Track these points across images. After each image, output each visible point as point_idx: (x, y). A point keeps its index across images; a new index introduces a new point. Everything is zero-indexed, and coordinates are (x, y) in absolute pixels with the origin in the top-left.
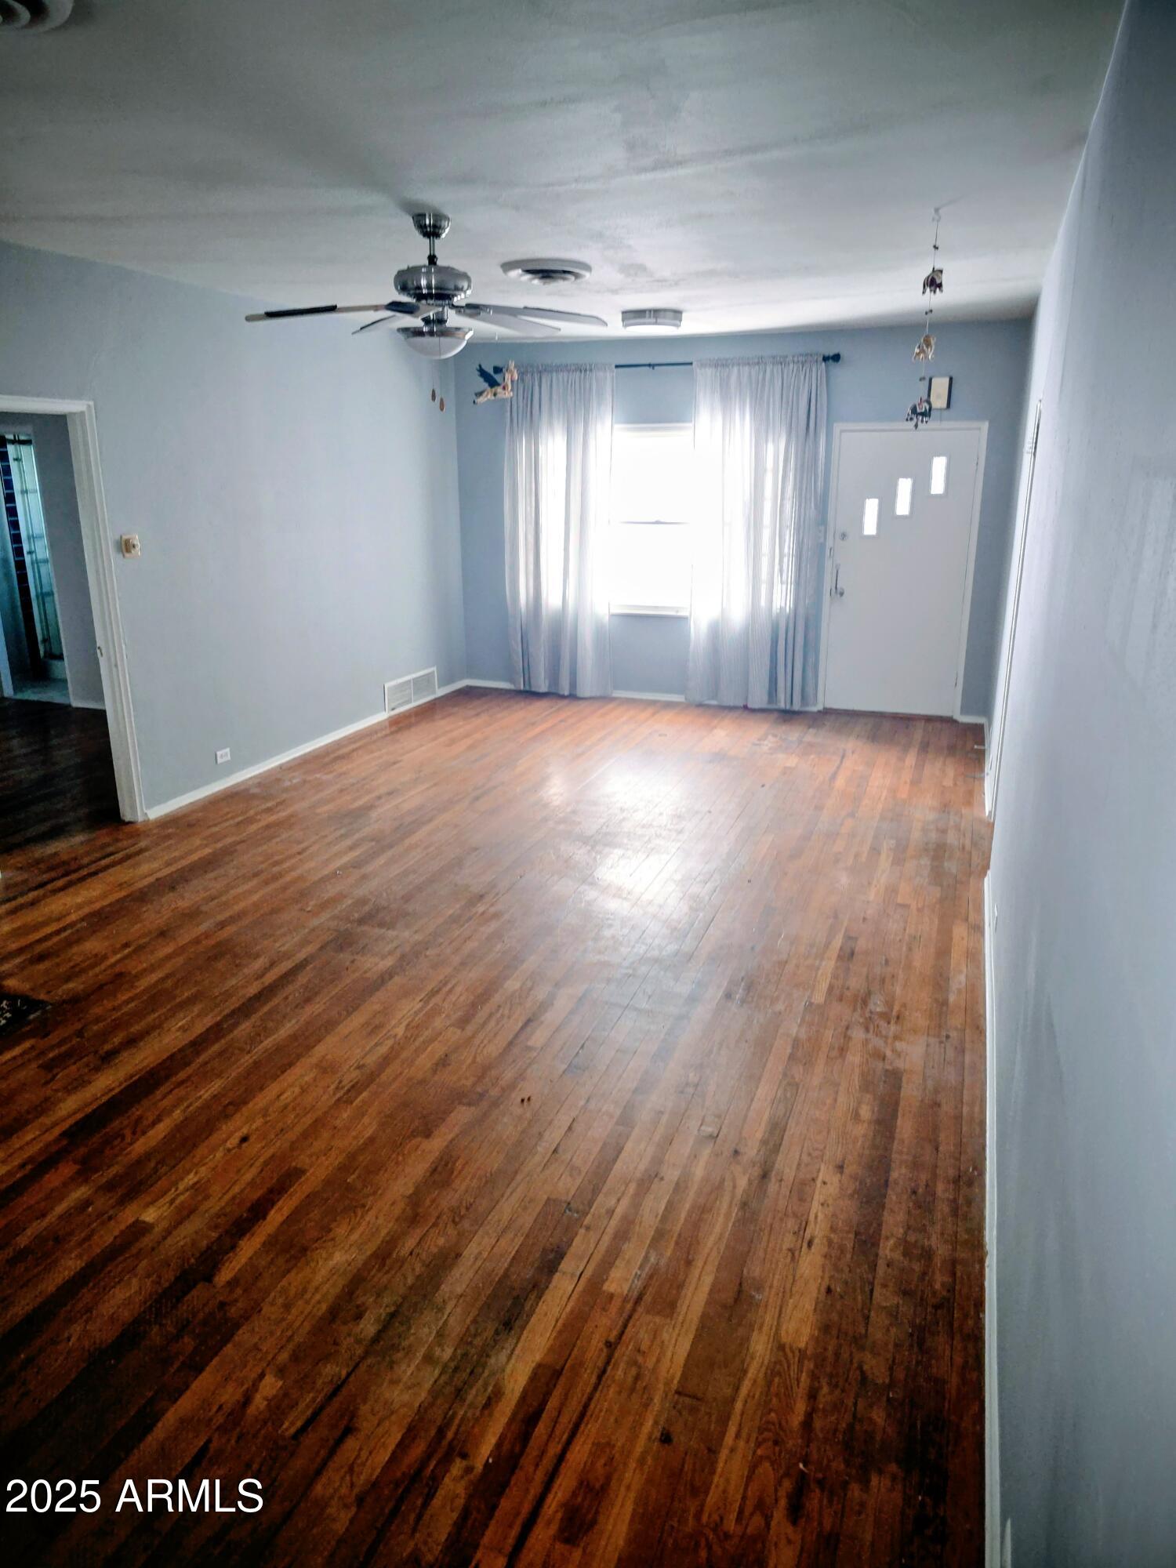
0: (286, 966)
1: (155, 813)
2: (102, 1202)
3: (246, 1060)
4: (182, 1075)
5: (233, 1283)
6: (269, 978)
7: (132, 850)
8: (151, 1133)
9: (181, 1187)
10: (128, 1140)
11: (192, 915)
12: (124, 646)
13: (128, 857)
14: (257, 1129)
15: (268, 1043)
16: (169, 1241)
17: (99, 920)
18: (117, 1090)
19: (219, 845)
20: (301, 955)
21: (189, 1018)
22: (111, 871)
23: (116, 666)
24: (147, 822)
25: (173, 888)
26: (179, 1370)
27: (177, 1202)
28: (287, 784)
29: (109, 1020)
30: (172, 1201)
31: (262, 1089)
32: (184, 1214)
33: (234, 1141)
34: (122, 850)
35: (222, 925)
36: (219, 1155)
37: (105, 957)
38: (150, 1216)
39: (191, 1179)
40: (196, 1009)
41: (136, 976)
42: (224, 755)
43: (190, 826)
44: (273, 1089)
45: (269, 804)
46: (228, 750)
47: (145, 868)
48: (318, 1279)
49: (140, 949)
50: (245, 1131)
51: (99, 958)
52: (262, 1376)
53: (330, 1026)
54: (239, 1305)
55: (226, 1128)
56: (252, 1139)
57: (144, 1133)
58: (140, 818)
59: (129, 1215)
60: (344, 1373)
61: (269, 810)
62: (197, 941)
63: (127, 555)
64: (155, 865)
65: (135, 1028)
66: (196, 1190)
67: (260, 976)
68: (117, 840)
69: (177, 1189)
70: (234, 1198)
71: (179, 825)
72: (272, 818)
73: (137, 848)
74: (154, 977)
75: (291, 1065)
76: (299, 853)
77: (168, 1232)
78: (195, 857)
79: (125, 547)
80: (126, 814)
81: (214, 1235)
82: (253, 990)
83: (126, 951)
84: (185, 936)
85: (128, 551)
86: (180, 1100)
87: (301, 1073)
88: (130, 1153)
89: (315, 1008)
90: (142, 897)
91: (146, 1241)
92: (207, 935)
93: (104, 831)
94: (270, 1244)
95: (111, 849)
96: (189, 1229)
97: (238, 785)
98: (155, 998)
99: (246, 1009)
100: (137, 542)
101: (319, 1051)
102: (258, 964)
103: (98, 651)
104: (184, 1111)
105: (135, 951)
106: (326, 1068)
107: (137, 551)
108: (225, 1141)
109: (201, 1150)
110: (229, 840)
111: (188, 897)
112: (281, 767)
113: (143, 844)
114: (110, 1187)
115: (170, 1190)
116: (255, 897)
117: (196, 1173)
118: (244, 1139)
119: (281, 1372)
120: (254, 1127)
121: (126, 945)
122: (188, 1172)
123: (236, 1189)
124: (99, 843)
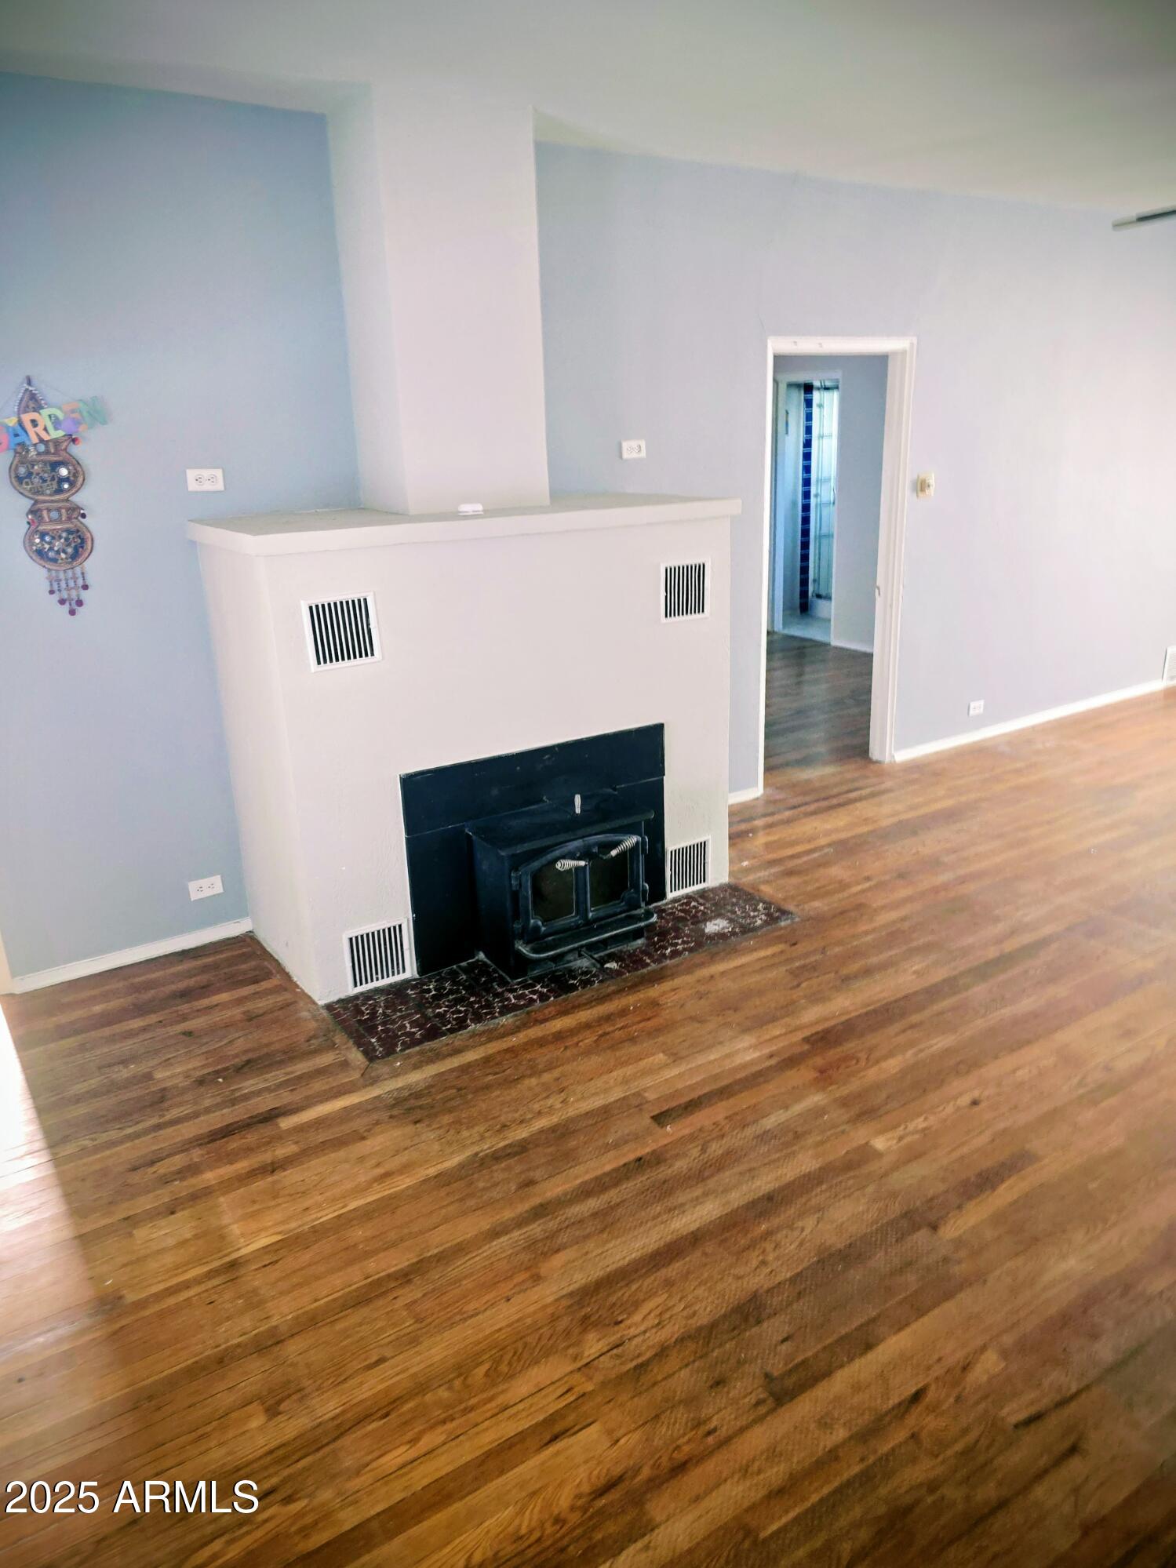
0: (1026, 939)
1: (902, 756)
2: (837, 1115)
3: (980, 1024)
4: (915, 1018)
5: (959, 1243)
6: (1009, 946)
7: (877, 788)
8: (884, 1065)
9: (911, 1126)
10: (863, 1063)
11: (933, 864)
12: (901, 587)
13: (873, 795)
14: (988, 1097)
15: (1007, 1012)
16: (896, 1175)
17: (846, 848)
18: (854, 1014)
19: (963, 799)
20: (1048, 930)
21: (924, 964)
22: (858, 805)
23: (891, 606)
24: (893, 764)
25: (914, 833)
26: (900, 1303)
27: (905, 1141)
28: (1039, 746)
29: (849, 946)
30: (901, 1139)
31: (996, 1057)
32: (912, 1155)
33: (965, 1100)
34: (871, 786)
35: (963, 880)
36: (950, 1109)
37: (848, 886)
38: (879, 1143)
39: (920, 1123)
40: (933, 957)
41: (875, 910)
42: (977, 707)
43: (936, 774)
44: (1008, 1062)
45: (1019, 765)
46: (982, 703)
47: (886, 809)
48: (1047, 1277)
49: (881, 885)
50: (976, 1094)
51: (843, 886)
52: (983, 1349)
53: (1075, 1015)
54: (964, 1265)
55: (956, 1085)
56: (983, 1105)
57: (877, 1062)
58: (887, 760)
59: (859, 1135)
60: (1074, 1389)
61: (1018, 772)
62: (935, 890)
63: (920, 494)
64: (899, 807)
65: (874, 960)
66: (925, 1135)
67: (999, 941)
68: (867, 777)
69: (906, 1128)
70: (962, 1158)
71: (923, 772)
72: (1023, 780)
73: (883, 787)
74: (893, 915)
75: (1029, 1042)
76: (1049, 823)
77: (895, 1167)
78: (939, 806)
79: (921, 486)
80: (875, 753)
81: (942, 1187)
82: (992, 953)
83: (867, 885)
84: (927, 882)
85: (922, 490)
86: (912, 1044)
87: (1039, 1055)
88: (864, 1076)
89: (1060, 990)
90: (886, 835)
91: (874, 1167)
92: (945, 887)
93: (853, 766)
94: (997, 1219)
95: (857, 785)
96: (917, 1171)
97: (984, 741)
98: (893, 936)
99: (984, 971)
100: (932, 482)
101: (1062, 1037)
102: (1000, 928)
103: (877, 591)
104: (916, 1054)
105: (876, 886)
106: (1069, 1059)
107: (931, 491)
108: (956, 1098)
109: (933, 1097)
110: (973, 796)
111: (930, 843)
112: (1033, 728)
113: (888, 784)
114: (844, 1103)
115: (900, 1126)
116: (998, 859)
117: (926, 1119)
118: (975, 1103)
119: (1005, 1354)
120: (986, 1093)
121: (868, 879)
122: (919, 1115)
123: (965, 1150)
124: (848, 776)
